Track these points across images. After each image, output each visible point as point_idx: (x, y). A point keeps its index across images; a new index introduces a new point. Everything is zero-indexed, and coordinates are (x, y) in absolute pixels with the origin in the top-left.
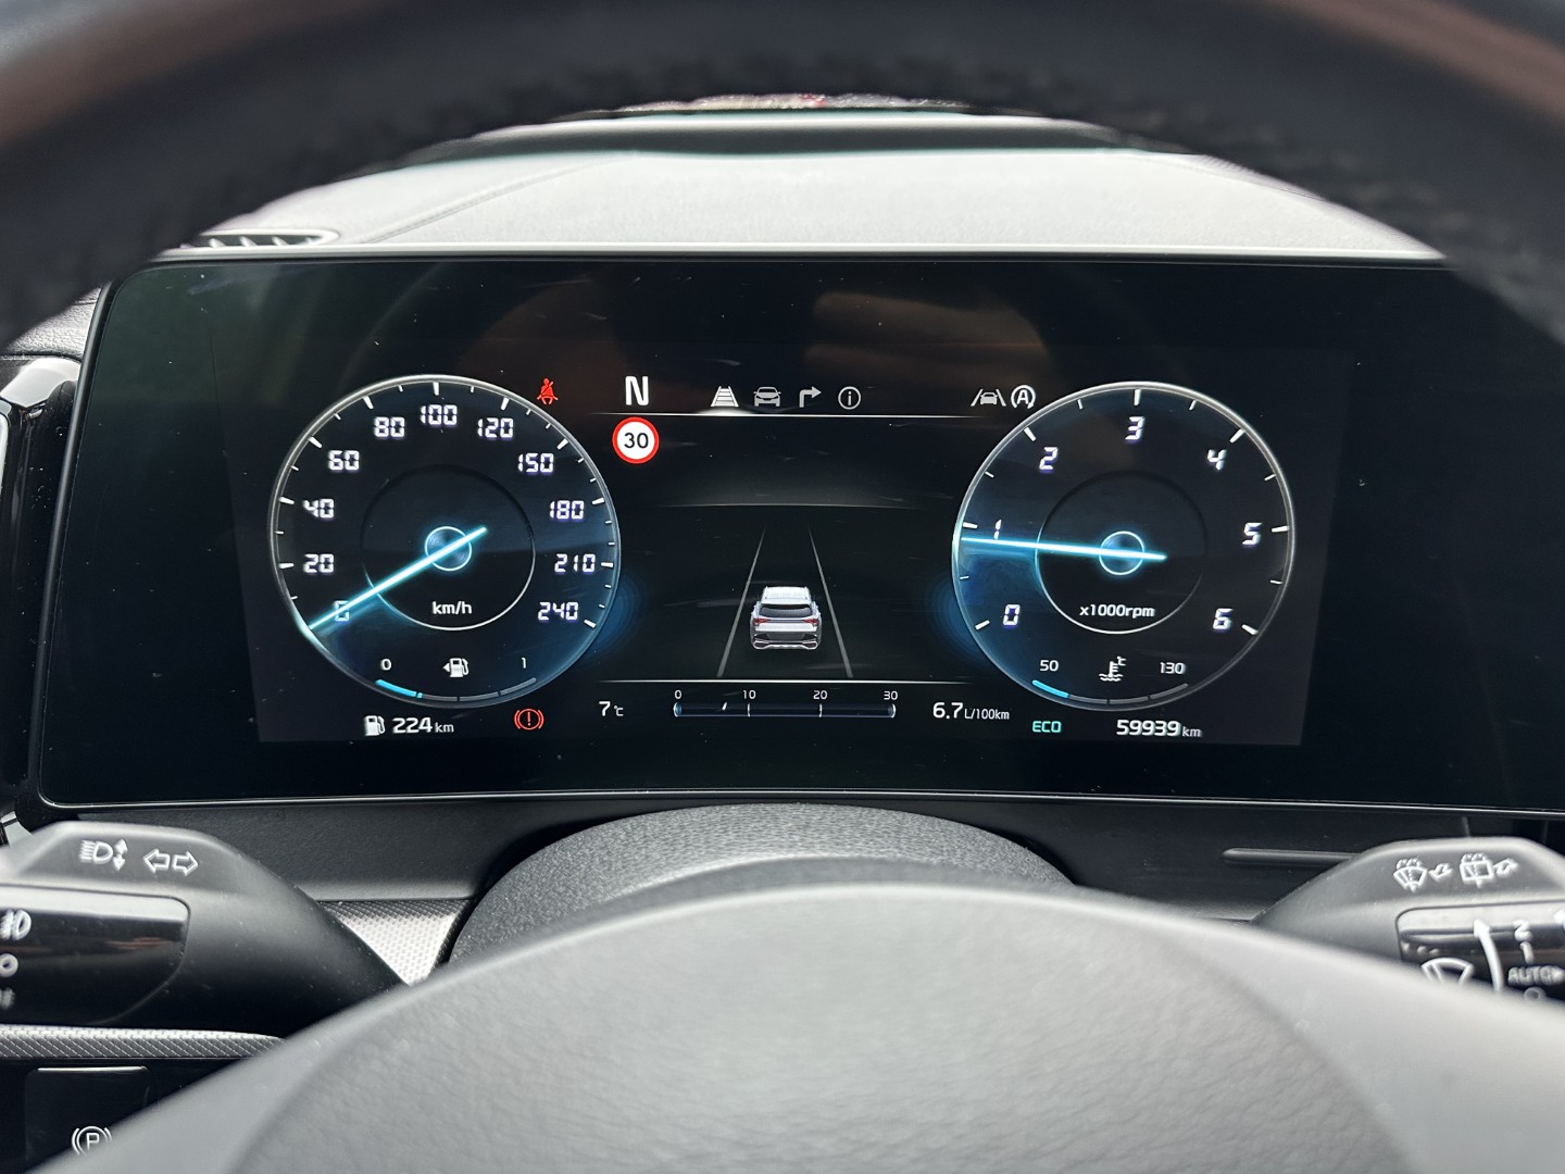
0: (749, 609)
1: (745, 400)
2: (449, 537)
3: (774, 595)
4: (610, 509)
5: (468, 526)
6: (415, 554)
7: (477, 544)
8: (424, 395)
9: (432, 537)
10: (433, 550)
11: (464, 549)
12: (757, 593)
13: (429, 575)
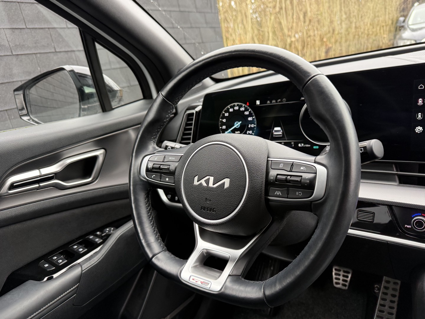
0: (273, 131)
1: (271, 102)
2: (237, 123)
3: (276, 129)
4: (255, 119)
5: (239, 122)
6: (233, 125)
7: (241, 124)
8: (234, 106)
9: (235, 123)
10: (236, 125)
11: (239, 125)
12: (273, 129)
13: (235, 128)
